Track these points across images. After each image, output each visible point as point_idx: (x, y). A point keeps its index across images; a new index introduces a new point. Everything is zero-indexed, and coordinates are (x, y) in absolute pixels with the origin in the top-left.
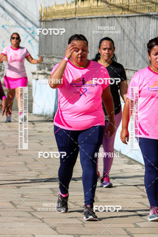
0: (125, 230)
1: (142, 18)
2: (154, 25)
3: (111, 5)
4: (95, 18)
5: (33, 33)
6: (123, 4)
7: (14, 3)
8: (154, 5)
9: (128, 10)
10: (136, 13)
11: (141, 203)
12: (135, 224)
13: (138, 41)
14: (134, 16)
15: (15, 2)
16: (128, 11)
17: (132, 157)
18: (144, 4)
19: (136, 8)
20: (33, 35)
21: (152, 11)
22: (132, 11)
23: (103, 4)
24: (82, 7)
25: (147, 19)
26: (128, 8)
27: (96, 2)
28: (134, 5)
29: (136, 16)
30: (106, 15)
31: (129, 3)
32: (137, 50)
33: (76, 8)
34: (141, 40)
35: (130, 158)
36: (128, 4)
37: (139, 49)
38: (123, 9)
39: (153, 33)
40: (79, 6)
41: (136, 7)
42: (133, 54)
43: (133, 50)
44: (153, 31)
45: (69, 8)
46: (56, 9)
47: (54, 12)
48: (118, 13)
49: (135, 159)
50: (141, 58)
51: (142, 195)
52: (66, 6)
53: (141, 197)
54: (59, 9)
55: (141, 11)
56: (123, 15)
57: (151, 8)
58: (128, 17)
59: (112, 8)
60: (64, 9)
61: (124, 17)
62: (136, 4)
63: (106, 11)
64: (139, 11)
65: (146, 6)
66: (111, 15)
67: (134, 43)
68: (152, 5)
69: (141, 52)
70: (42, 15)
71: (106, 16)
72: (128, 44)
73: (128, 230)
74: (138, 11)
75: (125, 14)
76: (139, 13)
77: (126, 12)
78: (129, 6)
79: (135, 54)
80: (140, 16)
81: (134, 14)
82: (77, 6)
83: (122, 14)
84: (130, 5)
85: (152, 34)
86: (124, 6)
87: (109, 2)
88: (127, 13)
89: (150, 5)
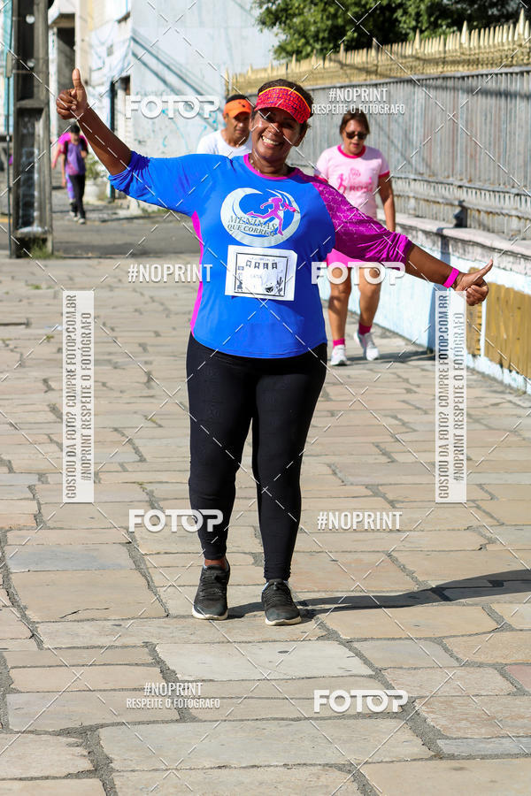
0: (377, 446)
1: (400, 86)
2: (420, 96)
3: (346, 65)
4: (321, 89)
5: (215, 122)
6: (367, 63)
7: (181, 71)
8: (421, 63)
9: (376, 73)
10: (390, 77)
11: (404, 401)
12: (393, 436)
13: (394, 126)
14: (387, 83)
15: (184, 70)
16: (376, 75)
17: (387, 326)
18: (404, 61)
19: (390, 70)
20: (215, 125)
21: (417, 72)
22: (383, 76)
23: (332, 64)
24: (297, 71)
25: (408, 88)
26: (377, 70)
27: (321, 62)
28: (386, 63)
29: (390, 83)
30: (339, 82)
31: (378, 62)
32: (392, 142)
33: (287, 74)
34: (399, 124)
35: (383, 328)
36: (375, 62)
37: (396, 141)
38: (368, 72)
39: (419, 110)
40: (292, 71)
41: (389, 67)
42: (387, 148)
43: (387, 141)
44: (419, 107)
45: (275, 73)
46: (253, 77)
47: (249, 83)
48: (360, 78)
49: (392, 328)
50: (399, 155)
51: (406, 389)
52: (269, 71)
53: (405, 391)
54: (258, 76)
55: (399, 74)
56: (368, 82)
57: (415, 67)
58: (376, 85)
59: (348, 71)
60: (266, 76)
61: (370, 85)
62: (389, 62)
63: (339, 76)
64: (395, 75)
65: (408, 64)
66: (347, 83)
67: (387, 129)
68: (416, 63)
69: (400, 145)
70: (230, 88)
71: (338, 85)
72: (377, 133)
73: (382, 446)
74: (393, 74)
75: (371, 80)
76: (395, 77)
77: (373, 77)
78: (377, 66)
79: (389, 149)
80: (397, 82)
81: (387, 80)
82: (289, 71)
83: (365, 80)
84: (380, 64)
85: (418, 113)
86: (369, 66)
87: (344, 62)
88: (374, 79)
89: (414, 63)
